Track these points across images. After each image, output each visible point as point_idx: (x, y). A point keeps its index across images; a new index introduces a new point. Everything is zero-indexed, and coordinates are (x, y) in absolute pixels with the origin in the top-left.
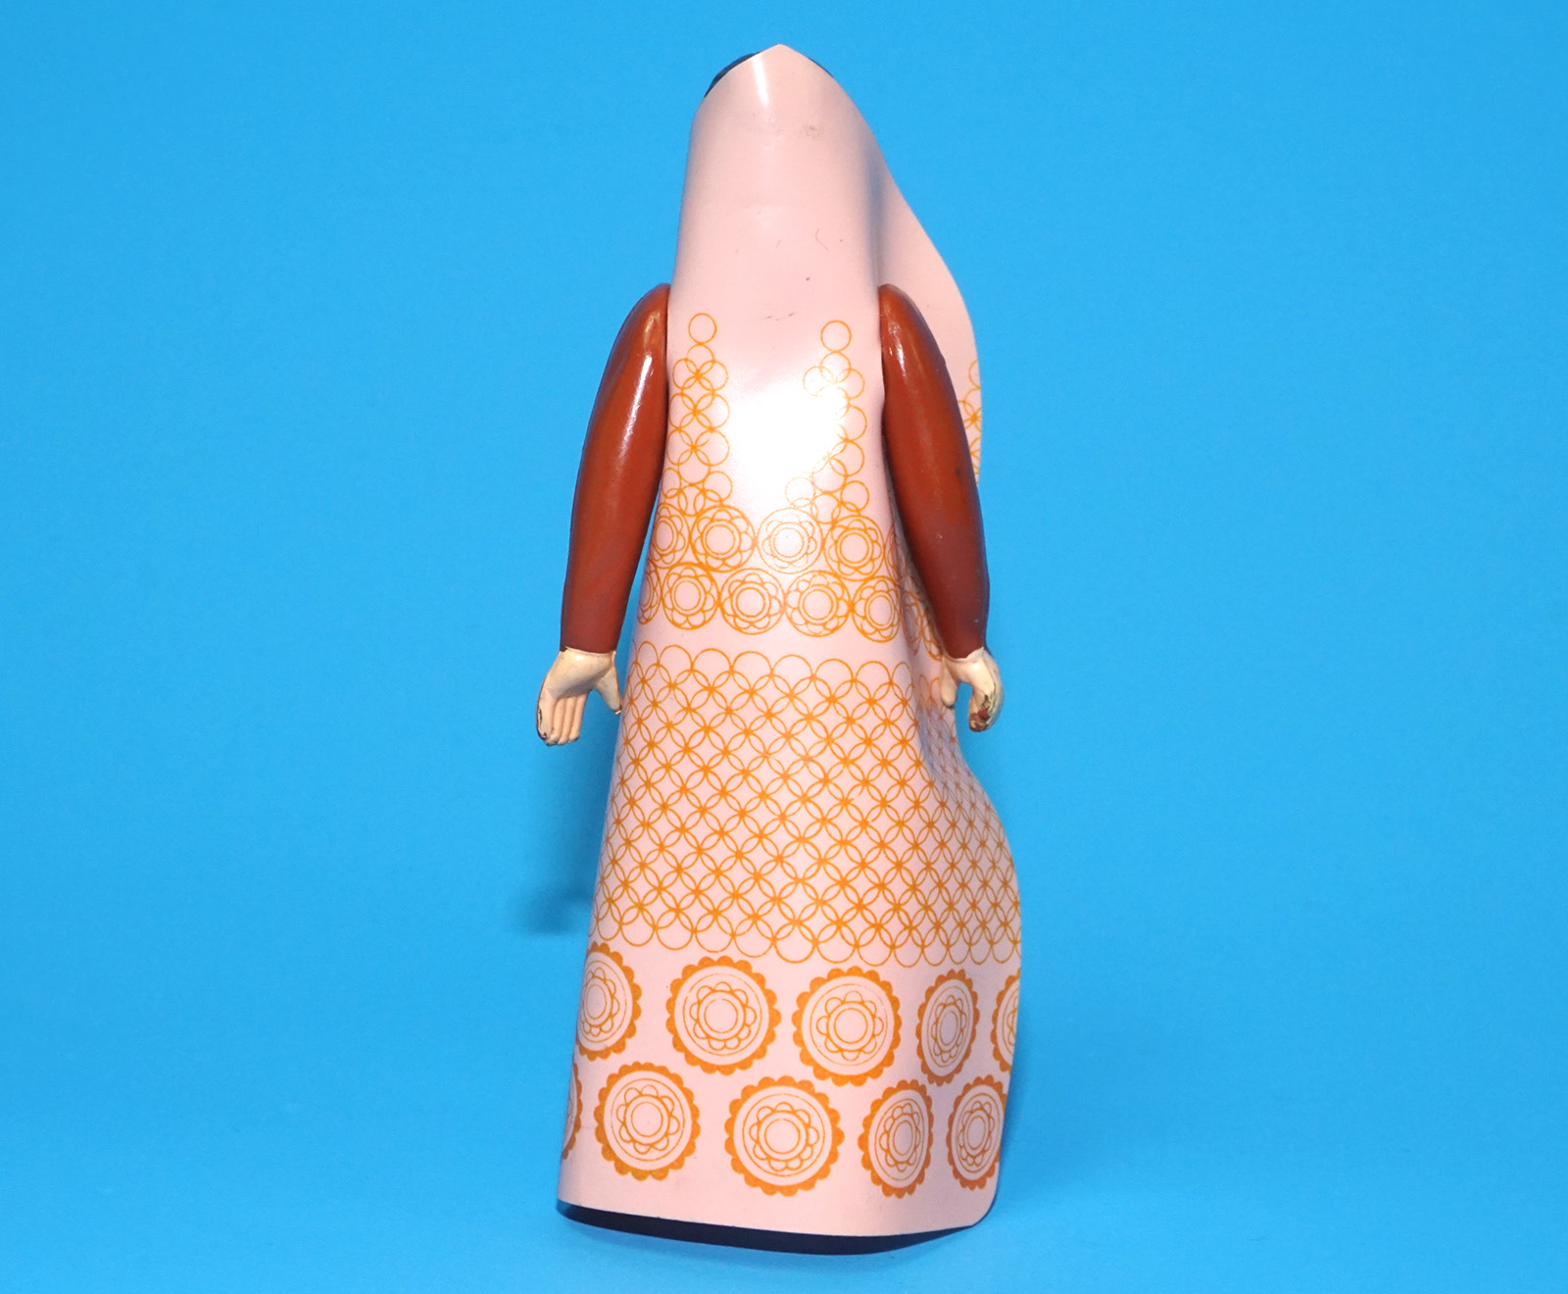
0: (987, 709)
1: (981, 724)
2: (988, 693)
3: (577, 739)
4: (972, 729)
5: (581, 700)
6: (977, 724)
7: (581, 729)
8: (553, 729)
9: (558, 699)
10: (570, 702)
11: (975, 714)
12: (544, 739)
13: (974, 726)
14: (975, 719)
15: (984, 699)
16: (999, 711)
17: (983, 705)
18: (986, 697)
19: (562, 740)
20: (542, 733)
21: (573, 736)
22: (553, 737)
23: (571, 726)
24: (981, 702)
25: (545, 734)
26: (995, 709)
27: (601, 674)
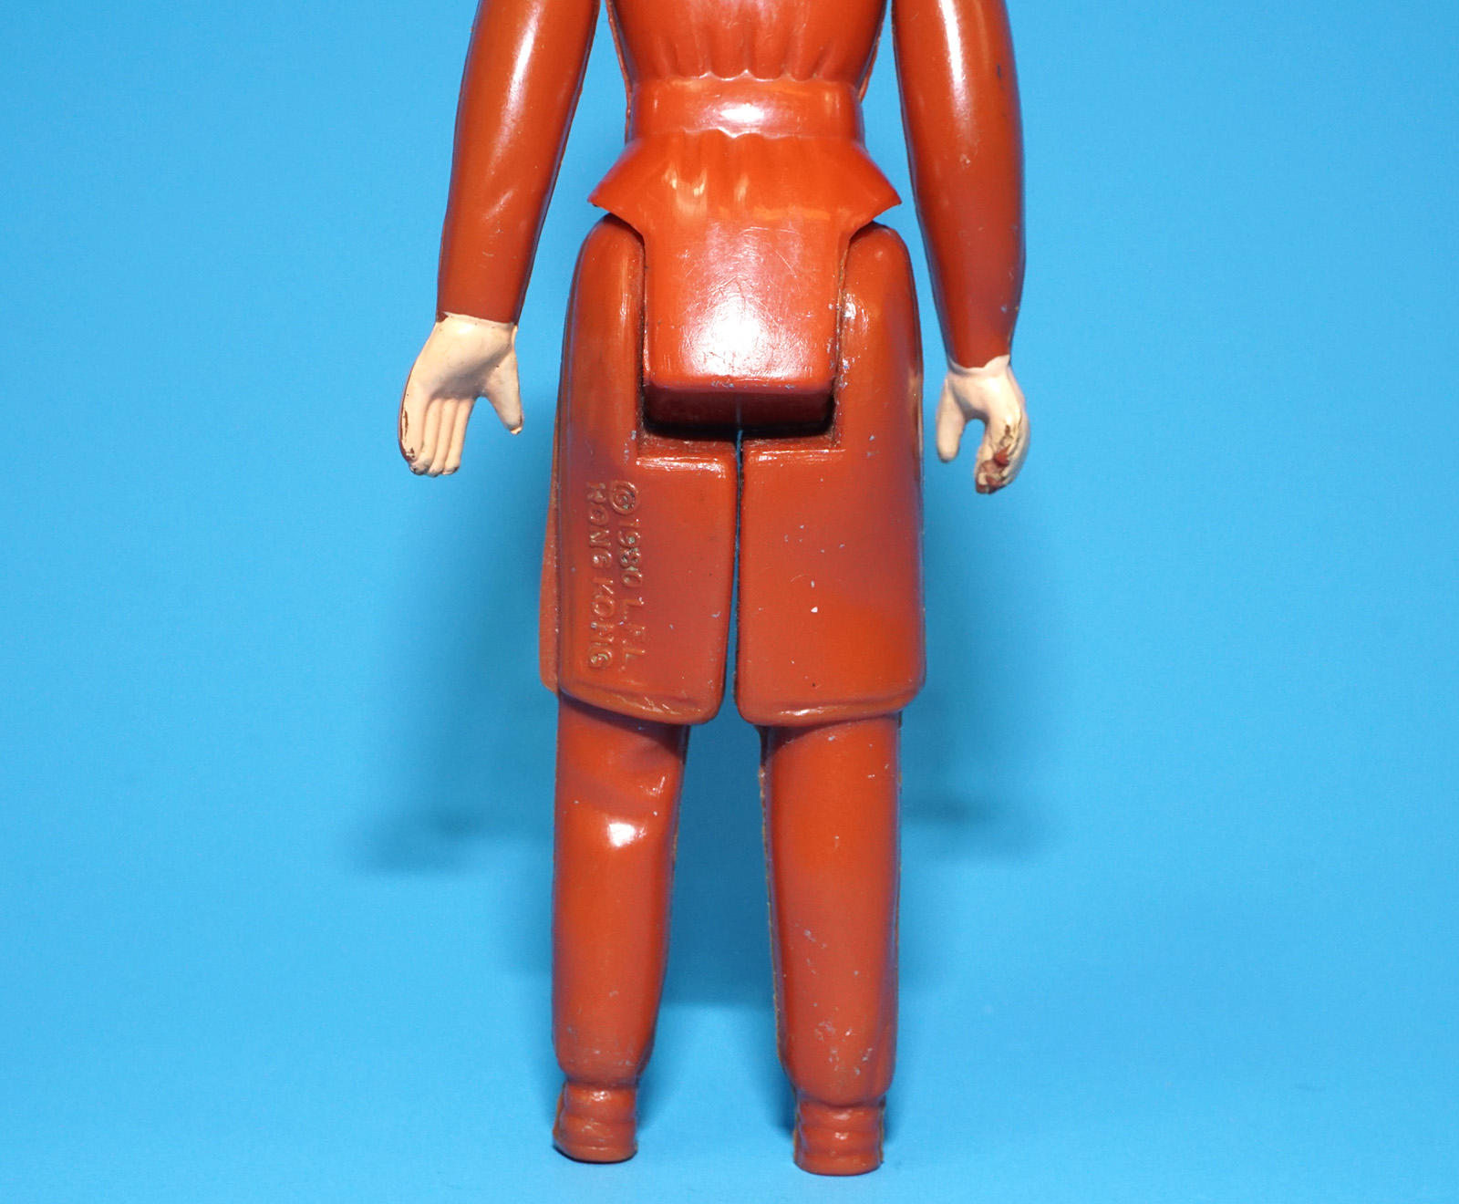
0: (1007, 449)
1: (996, 476)
2: (1010, 423)
3: (456, 469)
4: (980, 489)
5: (464, 408)
6: (989, 479)
7: (461, 456)
8: (423, 444)
9: (434, 396)
10: (449, 406)
11: (987, 462)
12: (409, 459)
13: (983, 481)
14: (986, 470)
15: (1003, 434)
16: (1024, 453)
17: (1001, 443)
18: (1008, 429)
19: (435, 467)
20: (407, 448)
21: (451, 464)
22: (422, 458)
23: (449, 446)
24: (997, 439)
25: (412, 451)
26: (1017, 453)
27: (493, 361)
